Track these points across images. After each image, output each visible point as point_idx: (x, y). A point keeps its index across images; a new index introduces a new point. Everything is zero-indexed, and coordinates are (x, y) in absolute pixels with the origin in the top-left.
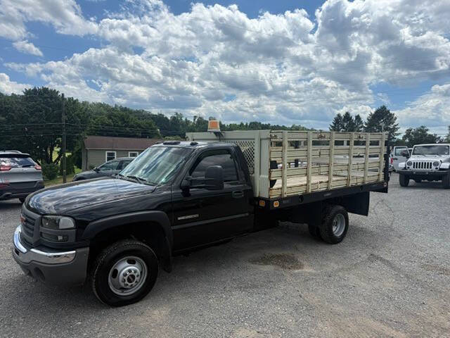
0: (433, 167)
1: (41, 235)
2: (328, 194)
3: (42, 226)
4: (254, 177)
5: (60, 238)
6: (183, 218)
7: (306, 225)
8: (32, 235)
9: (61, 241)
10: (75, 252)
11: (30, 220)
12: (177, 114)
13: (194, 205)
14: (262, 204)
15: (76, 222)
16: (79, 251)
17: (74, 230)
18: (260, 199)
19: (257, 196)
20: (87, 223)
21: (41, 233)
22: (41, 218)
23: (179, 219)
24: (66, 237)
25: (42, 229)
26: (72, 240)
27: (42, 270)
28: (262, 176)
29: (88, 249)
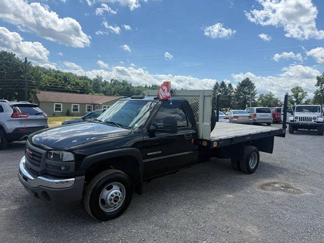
0: (313, 121)
1: (47, 166)
2: (248, 138)
3: (48, 159)
4: (198, 124)
5: (63, 168)
6: (151, 154)
7: (229, 160)
8: (38, 166)
9: (63, 170)
10: (74, 179)
11: (36, 154)
12: (98, 77)
13: (158, 144)
14: (205, 144)
15: (76, 156)
16: (78, 178)
17: (74, 162)
18: (202, 140)
19: (201, 138)
20: (84, 156)
21: (47, 164)
22: (47, 153)
23: (148, 154)
24: (67, 168)
25: (48, 161)
26: (72, 169)
27: (48, 193)
28: (205, 123)
29: (84, 177)
